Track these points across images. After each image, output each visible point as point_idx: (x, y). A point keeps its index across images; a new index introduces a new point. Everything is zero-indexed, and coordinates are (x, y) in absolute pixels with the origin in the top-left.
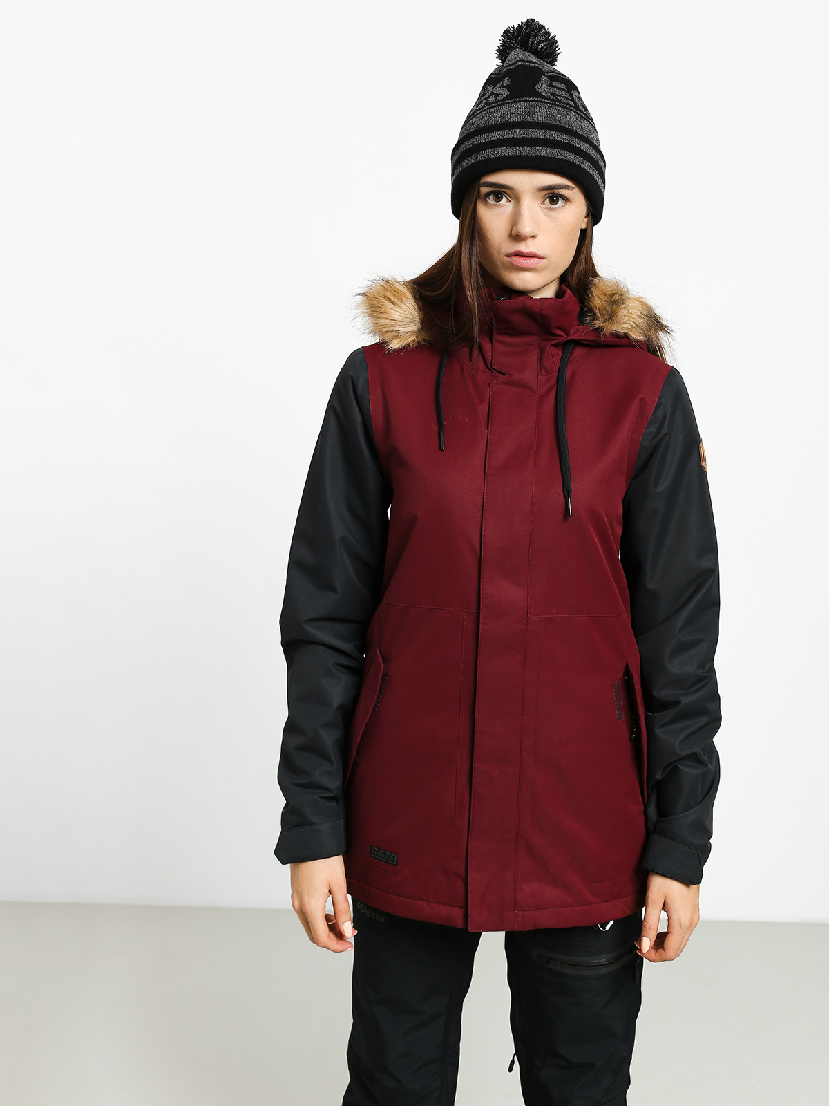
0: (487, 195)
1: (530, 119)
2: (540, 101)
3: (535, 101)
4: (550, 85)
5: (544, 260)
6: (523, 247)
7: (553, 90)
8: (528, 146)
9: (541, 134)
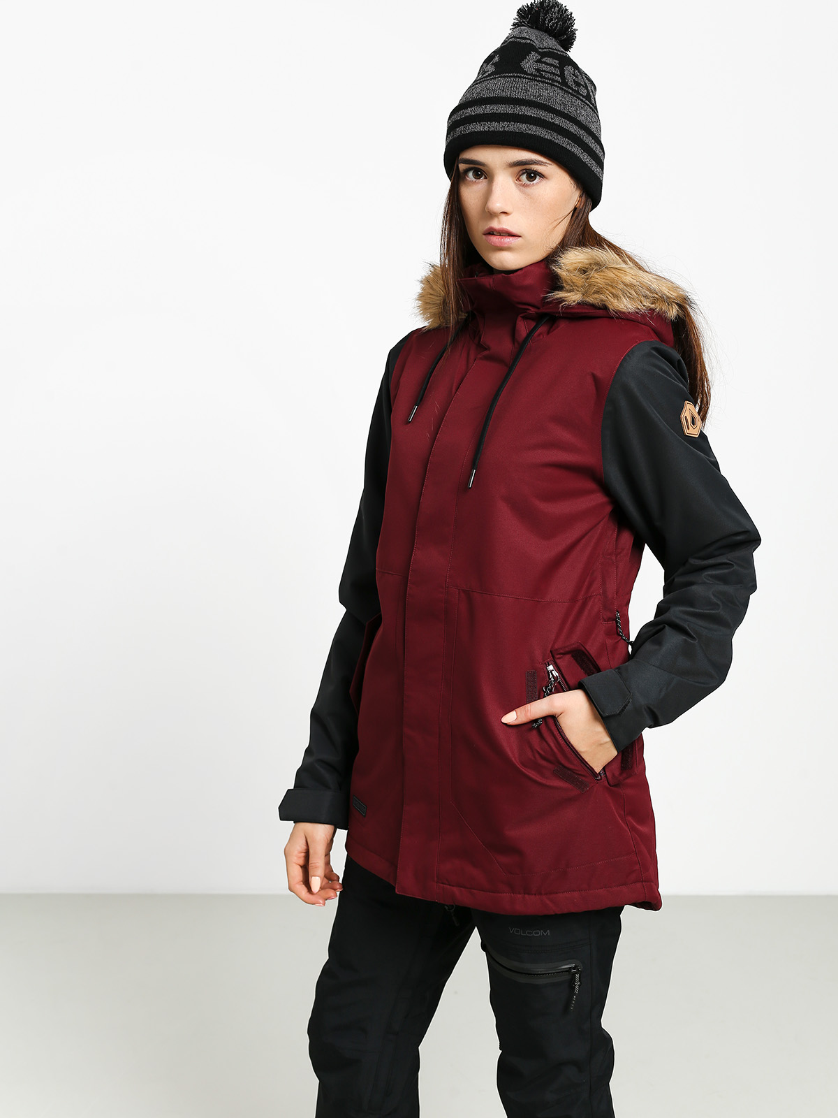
0: (466, 171)
1: (504, 94)
2: (519, 77)
3: (514, 76)
4: (539, 61)
5: (520, 238)
6: (495, 224)
7: (540, 65)
8: (495, 121)
9: (510, 109)
